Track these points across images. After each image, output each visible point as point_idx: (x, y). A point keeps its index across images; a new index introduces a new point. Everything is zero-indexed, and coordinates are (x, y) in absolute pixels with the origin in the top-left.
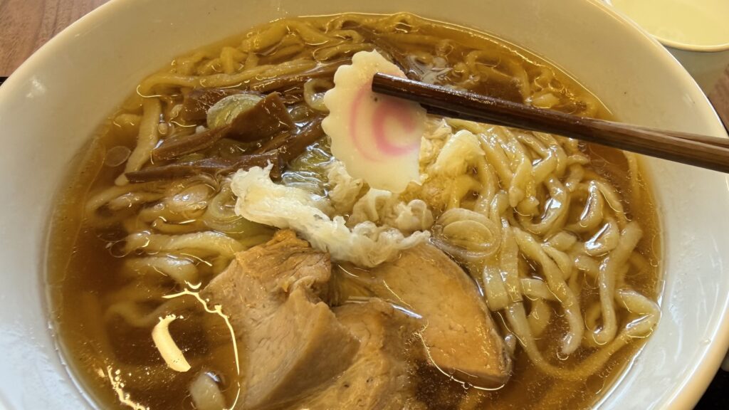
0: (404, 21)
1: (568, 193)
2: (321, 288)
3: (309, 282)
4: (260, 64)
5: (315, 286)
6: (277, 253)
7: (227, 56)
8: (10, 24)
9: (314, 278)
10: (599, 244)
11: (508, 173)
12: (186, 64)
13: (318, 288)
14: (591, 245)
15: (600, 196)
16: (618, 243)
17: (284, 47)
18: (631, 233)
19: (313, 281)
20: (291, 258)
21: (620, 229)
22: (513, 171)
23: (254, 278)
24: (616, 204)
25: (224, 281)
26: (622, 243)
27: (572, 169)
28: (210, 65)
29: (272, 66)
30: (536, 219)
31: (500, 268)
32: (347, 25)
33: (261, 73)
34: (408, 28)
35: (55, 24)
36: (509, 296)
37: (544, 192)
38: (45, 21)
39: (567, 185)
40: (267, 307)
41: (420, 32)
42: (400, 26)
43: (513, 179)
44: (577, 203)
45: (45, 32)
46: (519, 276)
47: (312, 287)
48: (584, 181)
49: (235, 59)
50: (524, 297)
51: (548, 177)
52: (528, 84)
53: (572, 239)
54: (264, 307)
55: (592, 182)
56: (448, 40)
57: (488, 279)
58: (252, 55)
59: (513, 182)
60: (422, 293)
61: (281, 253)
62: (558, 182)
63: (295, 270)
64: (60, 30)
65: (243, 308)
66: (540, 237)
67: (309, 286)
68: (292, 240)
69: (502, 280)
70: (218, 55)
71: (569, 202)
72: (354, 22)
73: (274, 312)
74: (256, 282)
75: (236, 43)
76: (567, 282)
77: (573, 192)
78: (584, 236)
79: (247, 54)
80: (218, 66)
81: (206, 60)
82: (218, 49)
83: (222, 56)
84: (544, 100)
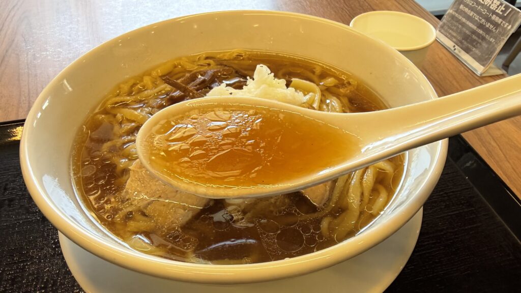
12: (126, 88)
17: (176, 74)
34: (242, 56)
49: (151, 82)
58: (158, 79)
79: (156, 79)
80: (144, 87)
81: (135, 85)
82: (141, 78)
83: (144, 81)
84: (330, 81)
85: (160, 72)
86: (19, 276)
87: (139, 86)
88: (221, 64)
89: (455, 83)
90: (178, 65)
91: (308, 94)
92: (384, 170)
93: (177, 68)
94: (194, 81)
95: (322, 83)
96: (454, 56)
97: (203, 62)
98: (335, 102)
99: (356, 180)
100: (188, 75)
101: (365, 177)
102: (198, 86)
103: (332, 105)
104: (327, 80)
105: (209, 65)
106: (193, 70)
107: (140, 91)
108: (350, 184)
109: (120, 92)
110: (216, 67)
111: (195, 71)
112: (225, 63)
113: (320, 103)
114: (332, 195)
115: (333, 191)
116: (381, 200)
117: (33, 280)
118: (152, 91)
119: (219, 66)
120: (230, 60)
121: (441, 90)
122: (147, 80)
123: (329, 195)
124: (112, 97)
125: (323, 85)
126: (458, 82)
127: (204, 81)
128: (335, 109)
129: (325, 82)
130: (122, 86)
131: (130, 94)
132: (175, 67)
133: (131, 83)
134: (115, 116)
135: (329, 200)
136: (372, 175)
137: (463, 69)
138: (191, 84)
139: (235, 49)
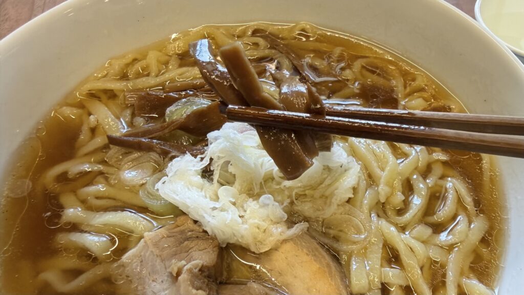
0: (303, 30)
1: (428, 188)
2: (208, 270)
3: (198, 265)
4: (181, 66)
5: (203, 269)
6: (176, 236)
7: (152, 59)
8: (6, 20)
9: (202, 262)
10: (450, 237)
11: (378, 171)
13: (206, 270)
14: (443, 237)
15: (455, 193)
16: (467, 236)
18: (479, 226)
19: (200, 265)
20: (186, 243)
21: (470, 223)
22: (383, 170)
23: (157, 256)
24: (468, 200)
25: (135, 256)
26: (470, 235)
27: (433, 166)
28: (138, 67)
29: (190, 69)
30: (400, 212)
31: (366, 258)
32: (255, 32)
33: (180, 75)
34: (307, 37)
36: (369, 284)
37: (409, 188)
39: (428, 181)
40: (164, 282)
41: (317, 40)
42: (299, 34)
43: (383, 178)
44: (435, 198)
46: (382, 266)
47: (200, 270)
48: (443, 177)
49: (158, 61)
50: (383, 284)
51: (412, 174)
52: (403, 88)
53: (429, 231)
54: (162, 282)
55: (449, 179)
56: (341, 48)
57: (354, 267)
58: (175, 58)
59: (382, 180)
60: (295, 277)
61: (180, 236)
62: (421, 179)
63: (188, 253)
65: (147, 280)
66: (403, 229)
67: (197, 270)
68: (191, 225)
69: (366, 267)
70: (145, 57)
71: (428, 197)
72: (262, 30)
73: (169, 288)
74: (158, 260)
75: (161, 47)
76: (421, 269)
77: (432, 187)
78: (438, 228)
79: (171, 56)
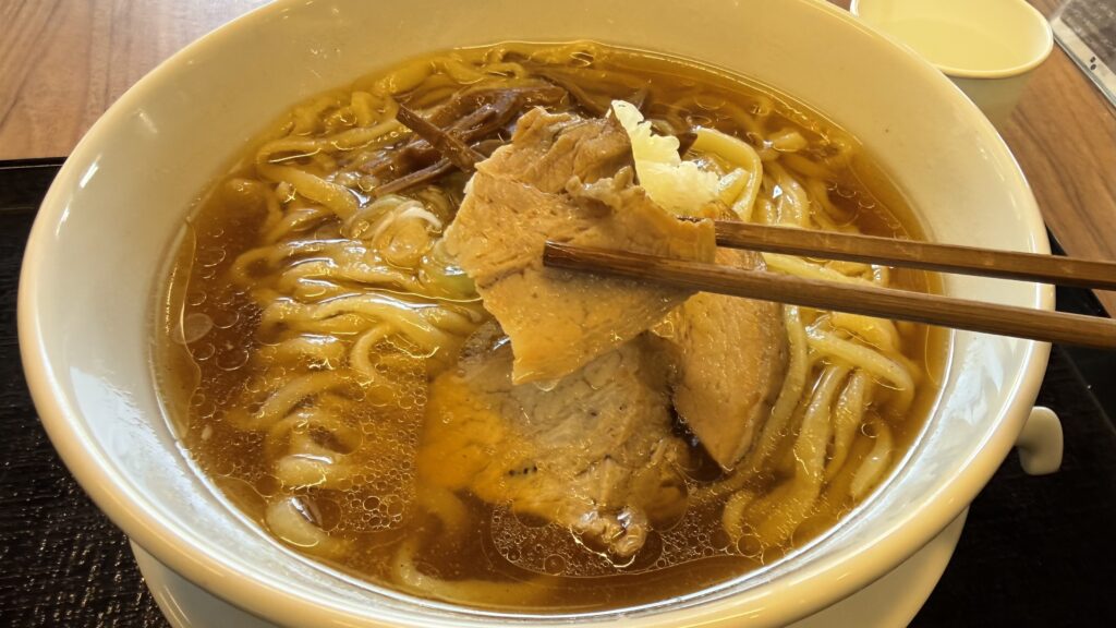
0: (584, 50)
12: (307, 118)
17: (431, 90)
32: (507, 57)
34: (590, 59)
35: (107, 91)
38: (93, 88)
42: (579, 57)
45: (94, 101)
49: (370, 108)
58: (390, 101)
64: (115, 99)
70: (347, 102)
79: (383, 99)
80: (350, 117)
81: (331, 110)
82: (346, 95)
83: (353, 104)
84: (789, 140)
85: (392, 83)
86: (28, 536)
87: (338, 115)
88: (537, 76)
89: (1085, 149)
90: (437, 71)
91: (732, 170)
92: (893, 384)
93: (434, 77)
94: (469, 113)
95: (770, 143)
96: (1090, 82)
97: (496, 67)
98: (795, 195)
99: (820, 406)
100: (456, 96)
101: (843, 397)
102: (476, 129)
103: (786, 201)
104: (783, 138)
105: (511, 74)
106: (470, 86)
107: (340, 129)
108: (806, 411)
109: (294, 126)
110: (526, 81)
111: (477, 88)
112: (548, 72)
113: (758, 196)
114: (759, 438)
115: (761, 430)
116: (876, 460)
117: (60, 548)
118: (368, 132)
119: (533, 81)
120: (561, 65)
121: (1050, 161)
122: (360, 102)
123: (753, 440)
124: (273, 139)
125: (771, 148)
126: (1091, 147)
127: (493, 116)
128: (793, 214)
129: (776, 141)
130: (299, 111)
131: (318, 132)
132: (432, 72)
133: (321, 106)
134: (275, 186)
135: (752, 449)
136: (860, 395)
137: (1107, 114)
138: (461, 122)
139: (578, 39)
